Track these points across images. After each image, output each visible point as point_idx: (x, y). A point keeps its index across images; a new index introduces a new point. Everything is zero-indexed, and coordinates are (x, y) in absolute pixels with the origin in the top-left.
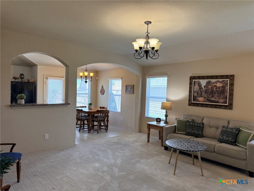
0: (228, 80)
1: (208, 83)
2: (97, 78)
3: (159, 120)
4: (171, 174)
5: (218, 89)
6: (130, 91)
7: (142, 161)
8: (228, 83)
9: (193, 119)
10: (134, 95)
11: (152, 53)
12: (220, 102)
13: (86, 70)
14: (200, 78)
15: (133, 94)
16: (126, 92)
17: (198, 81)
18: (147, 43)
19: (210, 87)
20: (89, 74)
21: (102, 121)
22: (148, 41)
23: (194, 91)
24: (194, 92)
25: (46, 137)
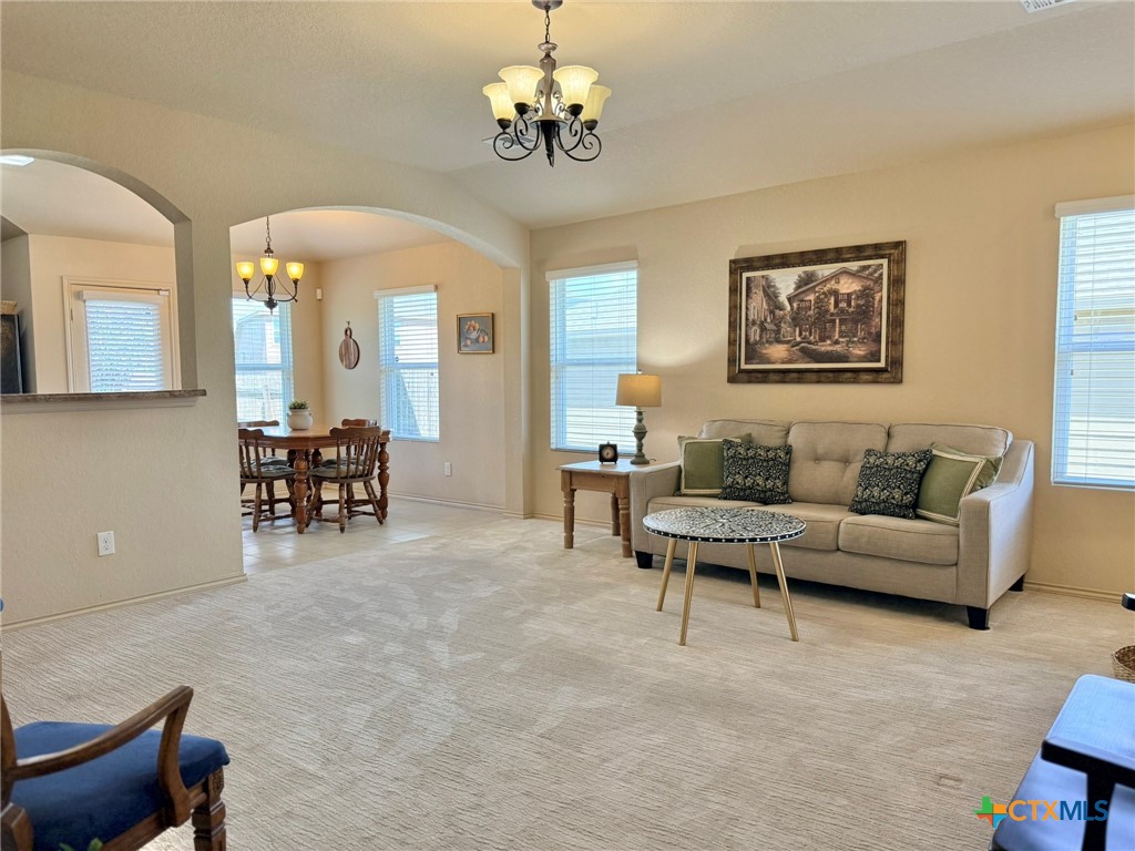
0: (882, 265)
1: (806, 282)
2: (319, 291)
3: (608, 453)
4: (670, 641)
5: (843, 305)
6: (477, 340)
7: (546, 609)
8: (881, 275)
9: (750, 435)
10: (499, 355)
11: (573, 132)
12: (852, 359)
13: (269, 249)
14: (771, 262)
15: (494, 352)
16: (459, 348)
17: (763, 277)
18: (549, 88)
19: (811, 297)
20: (282, 269)
21: (359, 476)
22: (553, 81)
23: (747, 319)
24: (747, 325)
25: (101, 545)
